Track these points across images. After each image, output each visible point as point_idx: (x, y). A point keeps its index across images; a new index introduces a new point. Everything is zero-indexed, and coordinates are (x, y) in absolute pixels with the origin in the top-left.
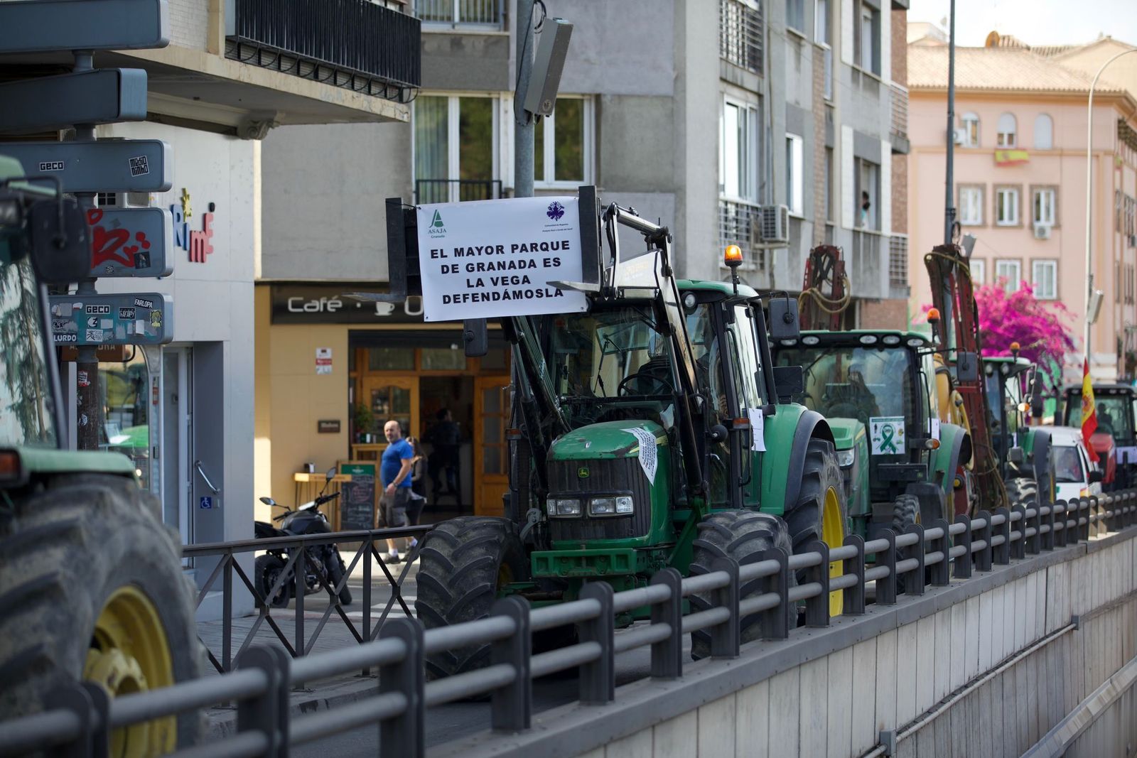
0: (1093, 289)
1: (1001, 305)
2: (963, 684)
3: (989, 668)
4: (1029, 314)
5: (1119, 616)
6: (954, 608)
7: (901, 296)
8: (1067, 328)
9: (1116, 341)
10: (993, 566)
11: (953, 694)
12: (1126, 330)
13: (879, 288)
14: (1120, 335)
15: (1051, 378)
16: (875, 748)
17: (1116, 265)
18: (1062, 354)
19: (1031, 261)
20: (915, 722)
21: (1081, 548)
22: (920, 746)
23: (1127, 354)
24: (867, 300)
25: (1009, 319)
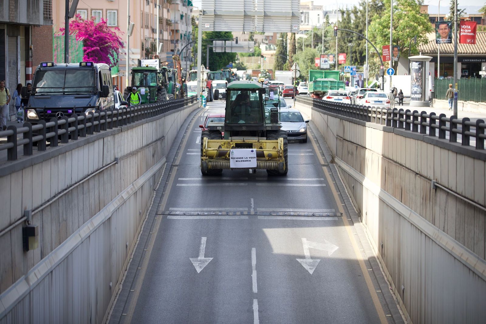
0: (130, 22)
1: (93, 28)
2: (64, 188)
3: (77, 181)
4: (105, 32)
5: (137, 157)
6: (60, 156)
7: (49, 24)
8: (120, 38)
9: (141, 44)
10: (79, 138)
11: (60, 193)
12: (145, 39)
13: (39, 20)
14: (143, 41)
15: (114, 59)
16: (22, 218)
17: (141, 12)
18: (118, 49)
19: (107, 10)
20: (41, 206)
21: (119, 129)
22: (44, 216)
23: (146, 49)
24: (34, 25)
25: (96, 35)
